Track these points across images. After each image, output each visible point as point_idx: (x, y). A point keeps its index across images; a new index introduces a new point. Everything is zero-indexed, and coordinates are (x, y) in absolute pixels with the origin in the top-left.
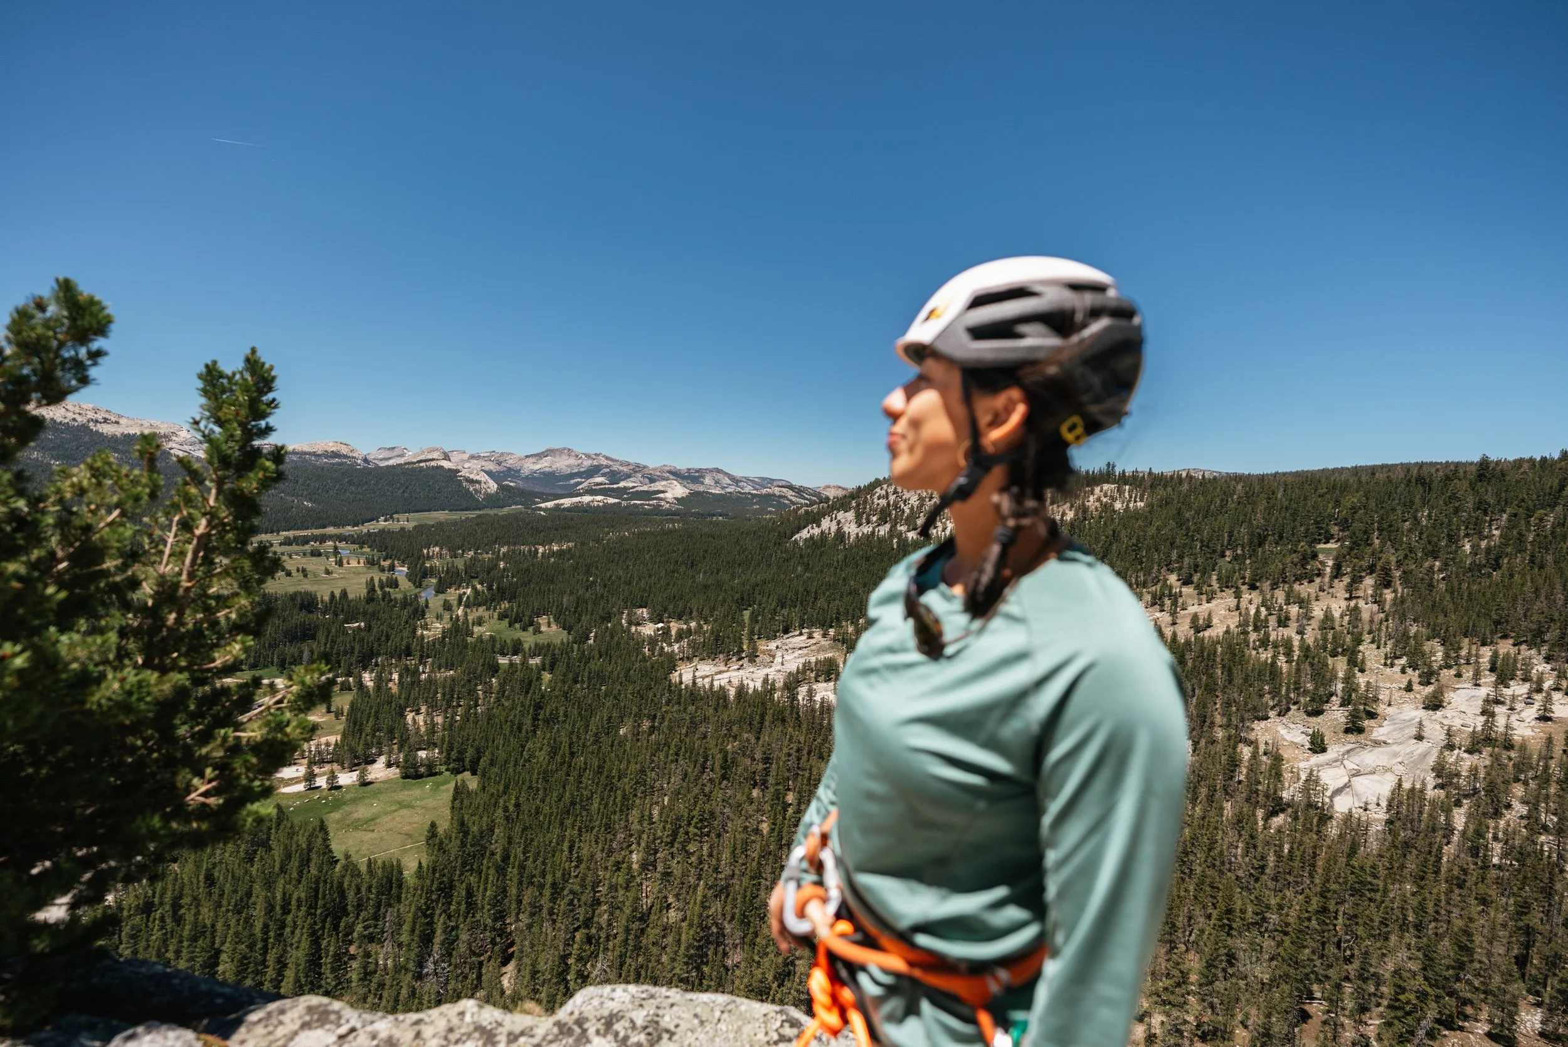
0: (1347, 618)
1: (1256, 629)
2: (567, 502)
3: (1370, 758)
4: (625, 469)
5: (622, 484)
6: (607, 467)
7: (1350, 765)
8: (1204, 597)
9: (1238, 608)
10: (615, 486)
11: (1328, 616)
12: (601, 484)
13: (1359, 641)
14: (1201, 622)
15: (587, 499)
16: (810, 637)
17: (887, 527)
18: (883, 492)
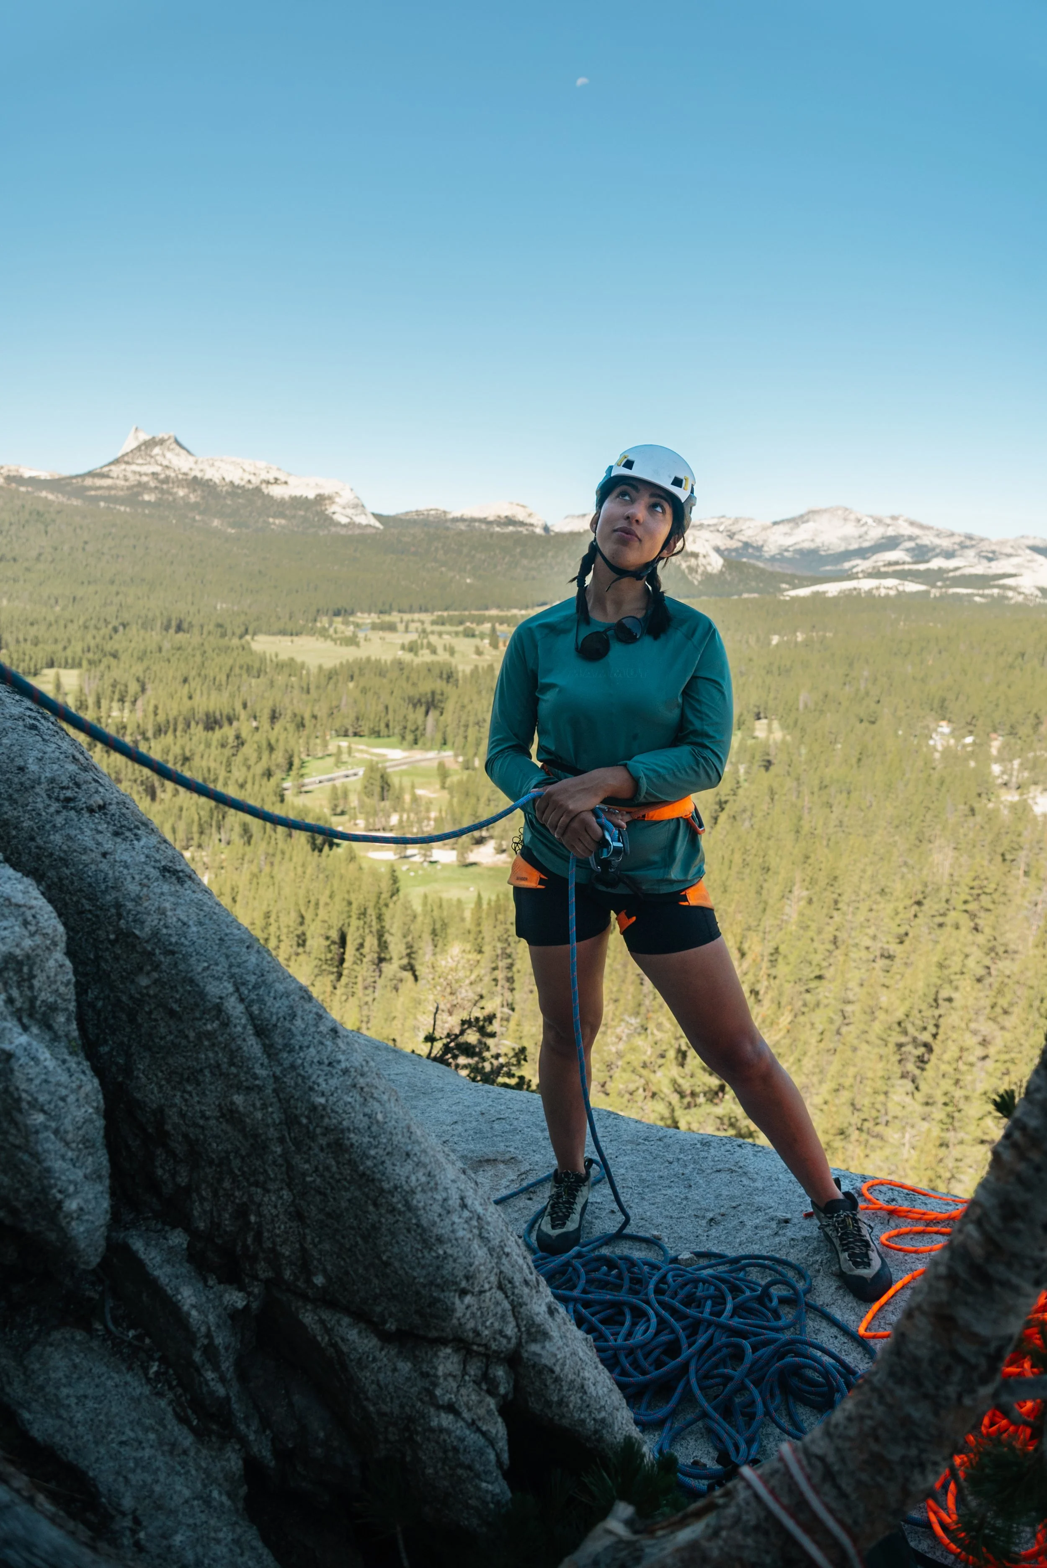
2: (832, 589)
4: (946, 543)
5: (936, 563)
6: (911, 538)
10: (922, 567)
12: (896, 563)
15: (866, 584)
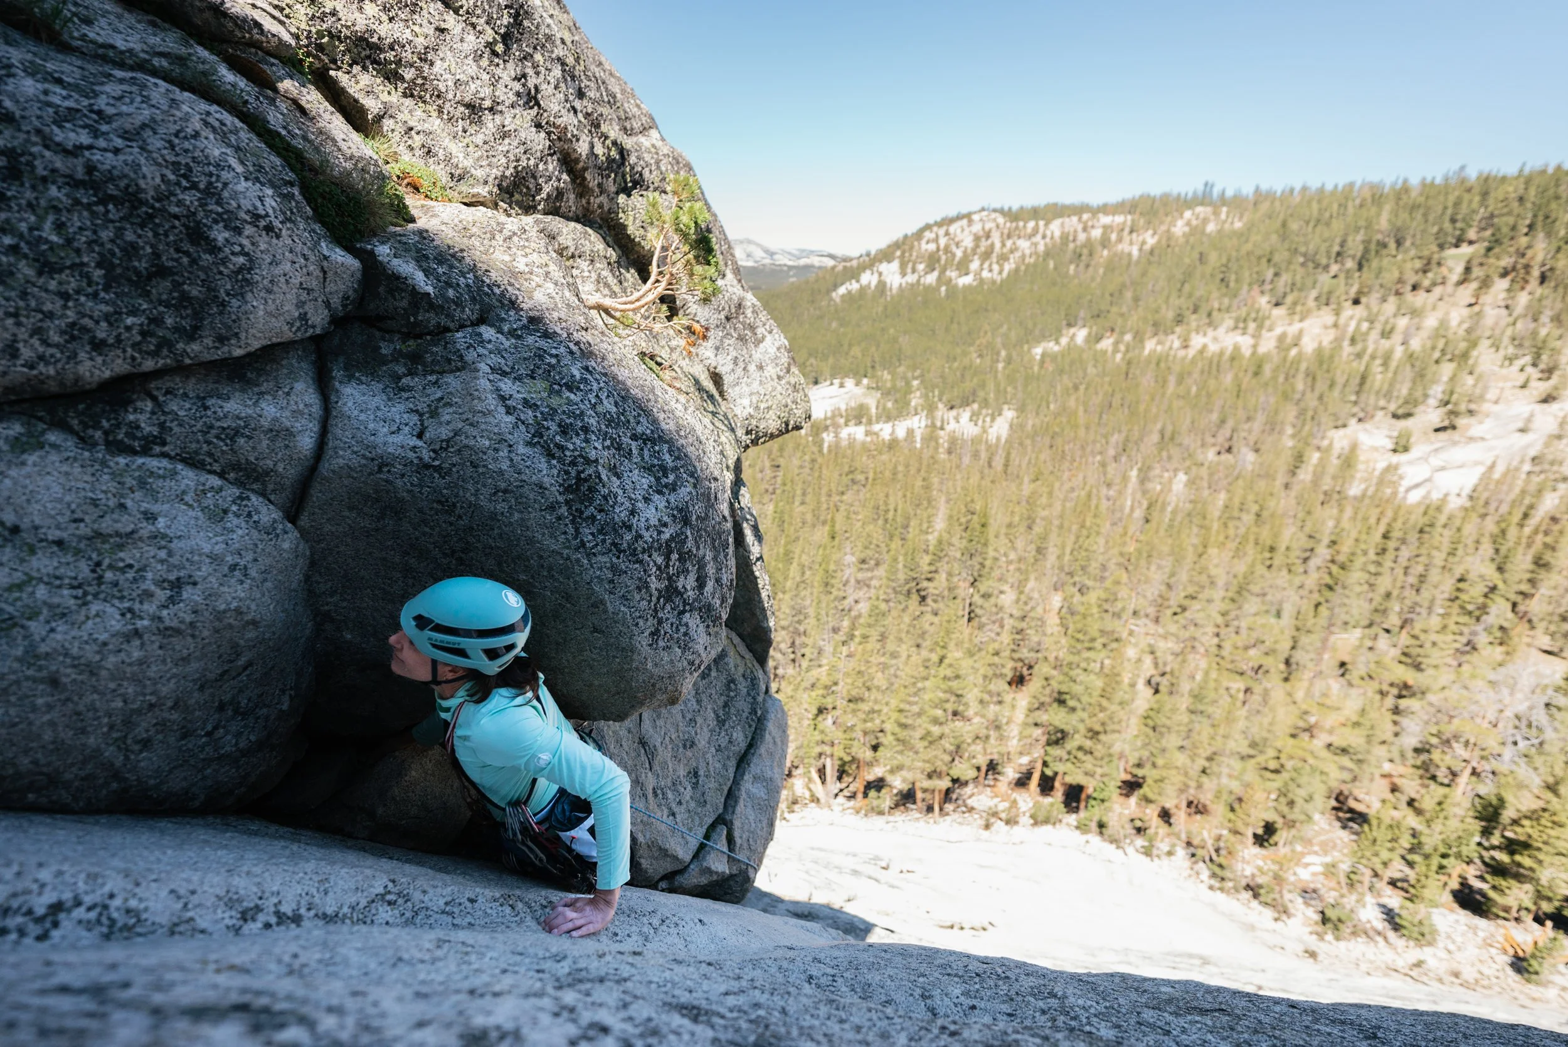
0: (1465, 326)
1: (1353, 341)
3: (1459, 454)
7: (1436, 461)
8: (1297, 317)
9: (1335, 325)
11: (1443, 324)
13: (1474, 344)
14: (1289, 340)
16: (842, 386)
17: (936, 274)
18: (933, 236)
